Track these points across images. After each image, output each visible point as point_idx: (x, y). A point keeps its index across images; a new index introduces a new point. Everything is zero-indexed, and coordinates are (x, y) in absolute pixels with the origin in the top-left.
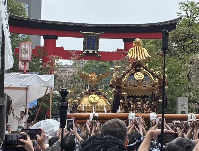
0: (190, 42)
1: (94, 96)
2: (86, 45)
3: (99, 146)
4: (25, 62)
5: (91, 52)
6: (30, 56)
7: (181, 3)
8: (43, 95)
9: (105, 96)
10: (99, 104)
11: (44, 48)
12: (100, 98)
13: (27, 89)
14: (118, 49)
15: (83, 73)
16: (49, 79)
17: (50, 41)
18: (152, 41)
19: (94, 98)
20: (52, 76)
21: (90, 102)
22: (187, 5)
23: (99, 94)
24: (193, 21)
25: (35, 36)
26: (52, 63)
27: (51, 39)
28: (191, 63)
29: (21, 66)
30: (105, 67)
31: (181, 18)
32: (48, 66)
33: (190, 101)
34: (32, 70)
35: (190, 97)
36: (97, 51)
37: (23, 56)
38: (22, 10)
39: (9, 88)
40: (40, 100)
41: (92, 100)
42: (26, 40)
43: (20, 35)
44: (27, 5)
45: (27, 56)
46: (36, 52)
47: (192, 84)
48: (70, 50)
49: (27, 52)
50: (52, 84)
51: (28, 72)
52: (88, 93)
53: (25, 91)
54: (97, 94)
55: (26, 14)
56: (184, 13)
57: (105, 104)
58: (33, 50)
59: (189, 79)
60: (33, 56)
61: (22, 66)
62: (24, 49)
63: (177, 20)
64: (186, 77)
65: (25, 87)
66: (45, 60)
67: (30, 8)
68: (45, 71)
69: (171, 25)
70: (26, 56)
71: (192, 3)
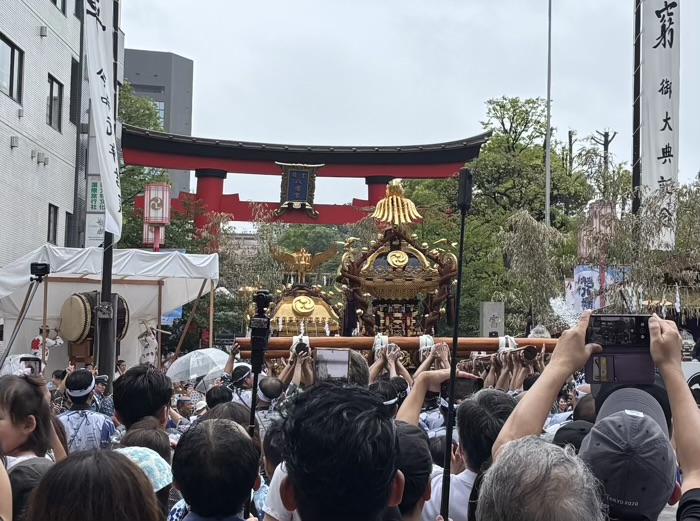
0: (509, 184)
1: (303, 298)
2: (287, 191)
3: (338, 407)
4: (156, 226)
5: (297, 205)
6: (167, 214)
7: (490, 102)
8: (194, 296)
9: (327, 300)
10: (313, 316)
11: (197, 197)
12: (316, 302)
13: (160, 283)
14: (354, 200)
15: (280, 250)
16: (207, 263)
17: (213, 181)
18: (428, 181)
19: (304, 303)
20: (215, 256)
21: (296, 313)
22: (503, 107)
23: (313, 294)
24: (516, 140)
25: (178, 172)
26: (214, 230)
27: (211, 177)
28: (511, 228)
29: (148, 235)
30: (328, 237)
31: (489, 134)
32: (205, 234)
33: (507, 311)
34: (172, 242)
35: (510, 301)
36: (311, 202)
37: (153, 213)
38: (150, 116)
39: (121, 282)
40: (187, 307)
41: (299, 307)
42: (158, 180)
43: (146, 170)
44: (161, 105)
45: (162, 214)
46: (181, 205)
47: (513, 274)
48: (254, 200)
49: (161, 205)
50: (215, 273)
51: (162, 247)
52: (292, 294)
53: (157, 288)
54: (310, 294)
55: (160, 124)
56: (496, 124)
57: (327, 316)
58: (173, 202)
59: (507, 265)
60: (173, 214)
61: (151, 236)
62: (156, 199)
63: (482, 137)
64: (500, 260)
65: (157, 279)
66: (200, 222)
67: (167, 111)
68: (200, 246)
69: (467, 150)
70: (160, 215)
71: (514, 102)
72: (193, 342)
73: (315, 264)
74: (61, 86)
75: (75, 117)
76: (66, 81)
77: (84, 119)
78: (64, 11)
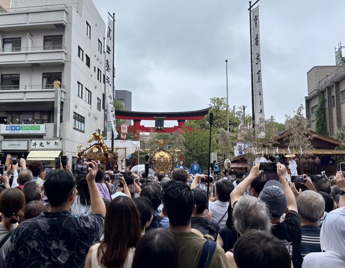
0: (217, 121)
1: (162, 152)
2: (157, 124)
3: (177, 188)
4: (124, 134)
5: (159, 128)
6: (127, 131)
7: (211, 99)
8: (134, 152)
9: (168, 152)
10: (165, 157)
11: (134, 126)
12: (165, 153)
13: (125, 148)
14: (175, 126)
15: (156, 140)
16: (137, 143)
17: (137, 122)
18: (194, 121)
19: (162, 153)
20: (139, 141)
21: (160, 156)
22: (215, 100)
23: (165, 151)
24: (218, 109)
25: (129, 120)
26: (139, 134)
27: (137, 121)
28: (218, 133)
29: (122, 136)
30: (167, 136)
31: (211, 108)
32: (136, 136)
33: (218, 155)
34: (128, 138)
35: (219, 152)
36: (163, 127)
37: (123, 131)
38: (122, 107)
39: (117, 149)
40: (132, 154)
41: (161, 154)
42: (124, 122)
43: (121, 120)
44: (124, 104)
45: (125, 131)
46: (130, 128)
47: (220, 145)
49: (125, 129)
50: (139, 146)
51: (126, 139)
52: (159, 151)
53: (124, 150)
54: (163, 151)
55: (124, 109)
56: (213, 105)
57: (169, 157)
58: (128, 128)
59: (217, 142)
60: (128, 131)
61: (123, 136)
62: (124, 127)
63: (209, 108)
64: (215, 141)
66: (134, 133)
67: (125, 105)
68: (136, 139)
69: (205, 112)
71: (218, 99)
72: (135, 164)
73: (164, 143)
74: (100, 100)
75: (104, 108)
76: (101, 99)
77: (106, 108)
78: (101, 82)
